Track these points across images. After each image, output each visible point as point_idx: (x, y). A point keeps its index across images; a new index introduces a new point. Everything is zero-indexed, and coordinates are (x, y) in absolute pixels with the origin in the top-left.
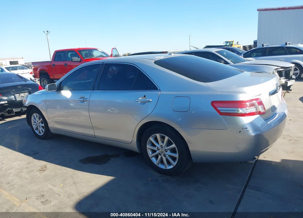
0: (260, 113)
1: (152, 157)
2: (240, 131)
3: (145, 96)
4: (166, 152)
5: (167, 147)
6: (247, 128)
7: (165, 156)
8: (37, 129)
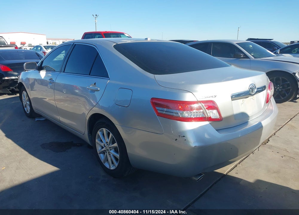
0: (210, 119)
1: (100, 153)
2: (176, 139)
3: (95, 84)
4: (111, 150)
5: (112, 145)
6: (184, 136)
7: (110, 155)
8: (26, 107)
